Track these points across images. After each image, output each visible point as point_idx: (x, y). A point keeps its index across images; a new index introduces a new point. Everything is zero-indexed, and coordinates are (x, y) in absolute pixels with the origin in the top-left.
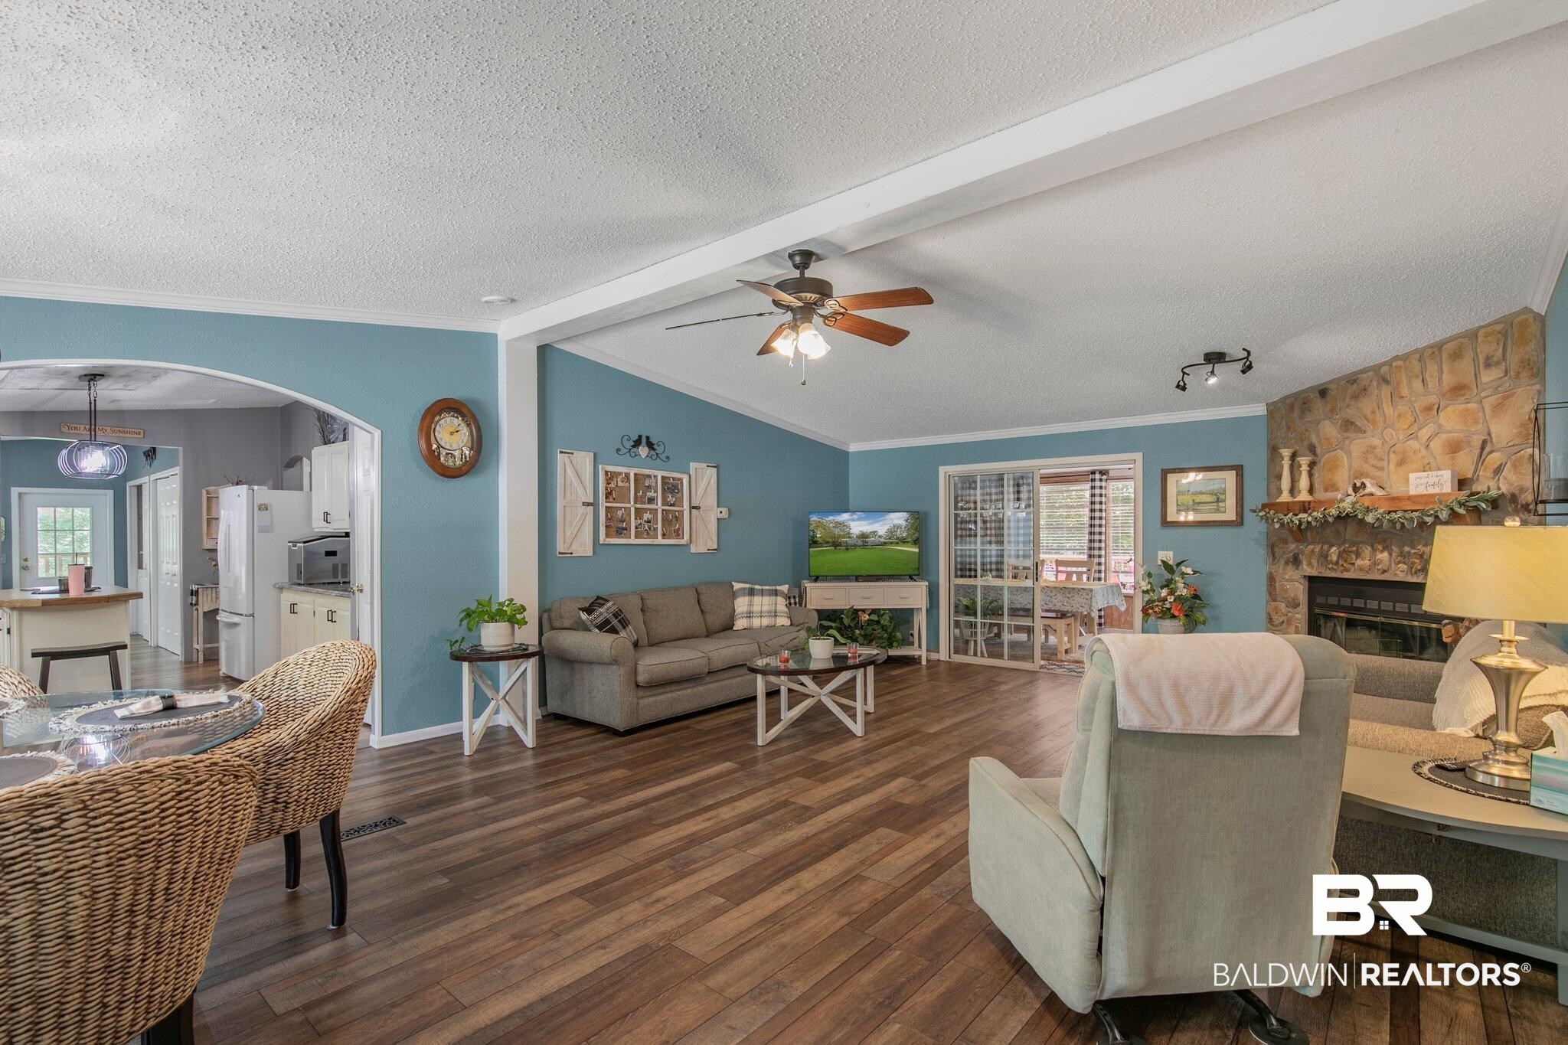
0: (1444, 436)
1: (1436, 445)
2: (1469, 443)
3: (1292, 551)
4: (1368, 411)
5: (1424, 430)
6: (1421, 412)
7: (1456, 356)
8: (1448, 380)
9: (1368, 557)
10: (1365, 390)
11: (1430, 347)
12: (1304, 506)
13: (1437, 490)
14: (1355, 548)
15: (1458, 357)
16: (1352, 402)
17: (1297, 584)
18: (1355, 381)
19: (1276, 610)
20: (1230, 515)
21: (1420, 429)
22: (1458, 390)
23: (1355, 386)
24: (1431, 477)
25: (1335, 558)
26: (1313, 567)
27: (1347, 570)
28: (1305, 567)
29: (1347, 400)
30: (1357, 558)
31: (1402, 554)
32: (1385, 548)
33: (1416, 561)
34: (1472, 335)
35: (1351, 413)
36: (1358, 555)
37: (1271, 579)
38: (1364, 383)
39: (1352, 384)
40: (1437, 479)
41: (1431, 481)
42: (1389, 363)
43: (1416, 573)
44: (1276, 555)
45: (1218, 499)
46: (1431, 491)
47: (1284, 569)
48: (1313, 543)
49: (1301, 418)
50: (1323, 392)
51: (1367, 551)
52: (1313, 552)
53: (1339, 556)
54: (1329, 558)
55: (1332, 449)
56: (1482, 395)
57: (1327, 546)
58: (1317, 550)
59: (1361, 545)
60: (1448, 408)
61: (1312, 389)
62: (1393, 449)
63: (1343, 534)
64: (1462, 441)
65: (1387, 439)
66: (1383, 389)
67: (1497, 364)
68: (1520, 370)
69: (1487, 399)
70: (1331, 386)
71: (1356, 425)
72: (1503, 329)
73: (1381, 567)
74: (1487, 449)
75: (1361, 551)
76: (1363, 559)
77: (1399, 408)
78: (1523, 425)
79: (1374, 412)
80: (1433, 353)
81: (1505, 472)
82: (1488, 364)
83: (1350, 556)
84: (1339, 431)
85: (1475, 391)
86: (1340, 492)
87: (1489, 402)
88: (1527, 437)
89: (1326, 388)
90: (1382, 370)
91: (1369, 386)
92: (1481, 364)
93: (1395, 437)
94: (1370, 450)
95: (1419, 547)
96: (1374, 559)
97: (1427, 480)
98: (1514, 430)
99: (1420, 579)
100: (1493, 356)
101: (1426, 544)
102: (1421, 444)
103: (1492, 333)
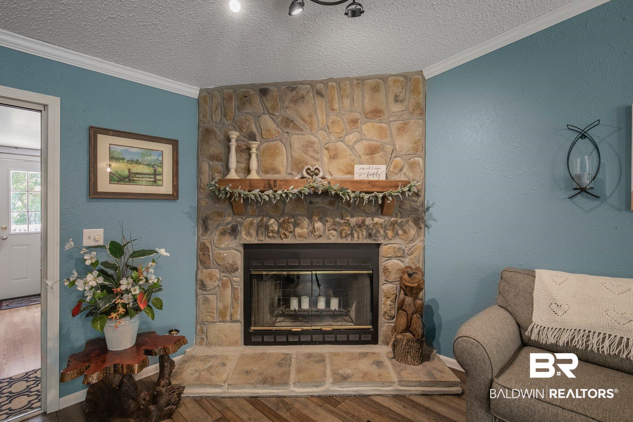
0: (365, 142)
1: (360, 148)
2: (383, 149)
3: (228, 223)
4: (305, 114)
5: (351, 136)
6: (348, 122)
7: (375, 89)
8: (369, 105)
9: (306, 226)
10: (303, 97)
11: (357, 79)
12: (269, 184)
13: (375, 178)
14: (293, 220)
15: (377, 91)
16: (292, 105)
17: (234, 251)
18: (294, 89)
19: (211, 277)
20: (166, 188)
21: (346, 135)
22: (376, 113)
23: (294, 93)
24: (372, 169)
25: (276, 228)
26: (251, 236)
27: (286, 237)
28: (244, 236)
29: (287, 103)
30: (294, 227)
31: (335, 223)
32: (320, 220)
33: (346, 228)
34: (384, 79)
35: (290, 113)
36: (296, 225)
37: (203, 249)
38: (302, 92)
39: (292, 91)
40: (375, 171)
41: (371, 171)
42: (325, 82)
43: (346, 237)
44: (210, 227)
45: (155, 171)
46: (371, 178)
47: (220, 240)
48: (252, 216)
49: (238, 108)
50: (264, 91)
51: (306, 222)
52: (251, 223)
53: (280, 225)
54: (271, 228)
55: (272, 139)
56: (391, 119)
57: (267, 218)
58: (256, 221)
59: (299, 218)
60: (368, 124)
61: (252, 86)
62: (327, 146)
63: (282, 209)
64: (379, 147)
65: (321, 138)
66: (319, 100)
67: (402, 101)
68: (416, 108)
69: (394, 122)
70: (272, 88)
71: (295, 123)
72: (405, 81)
73: (317, 233)
74: (394, 154)
75: (299, 222)
76: (302, 228)
77: (333, 117)
78: (415, 143)
79: (310, 116)
80: (359, 83)
81: (404, 170)
82: (396, 100)
83: (290, 226)
84: (278, 126)
85: (386, 116)
86: (283, 175)
87: (395, 125)
88: (417, 150)
89: (267, 89)
90: (320, 86)
91: (306, 95)
92: (391, 99)
93: (327, 137)
94: (310, 144)
95: (347, 218)
96: (311, 228)
97: (368, 171)
98: (410, 145)
99: (349, 241)
100: (399, 96)
101: (352, 216)
102: (348, 145)
103: (398, 81)
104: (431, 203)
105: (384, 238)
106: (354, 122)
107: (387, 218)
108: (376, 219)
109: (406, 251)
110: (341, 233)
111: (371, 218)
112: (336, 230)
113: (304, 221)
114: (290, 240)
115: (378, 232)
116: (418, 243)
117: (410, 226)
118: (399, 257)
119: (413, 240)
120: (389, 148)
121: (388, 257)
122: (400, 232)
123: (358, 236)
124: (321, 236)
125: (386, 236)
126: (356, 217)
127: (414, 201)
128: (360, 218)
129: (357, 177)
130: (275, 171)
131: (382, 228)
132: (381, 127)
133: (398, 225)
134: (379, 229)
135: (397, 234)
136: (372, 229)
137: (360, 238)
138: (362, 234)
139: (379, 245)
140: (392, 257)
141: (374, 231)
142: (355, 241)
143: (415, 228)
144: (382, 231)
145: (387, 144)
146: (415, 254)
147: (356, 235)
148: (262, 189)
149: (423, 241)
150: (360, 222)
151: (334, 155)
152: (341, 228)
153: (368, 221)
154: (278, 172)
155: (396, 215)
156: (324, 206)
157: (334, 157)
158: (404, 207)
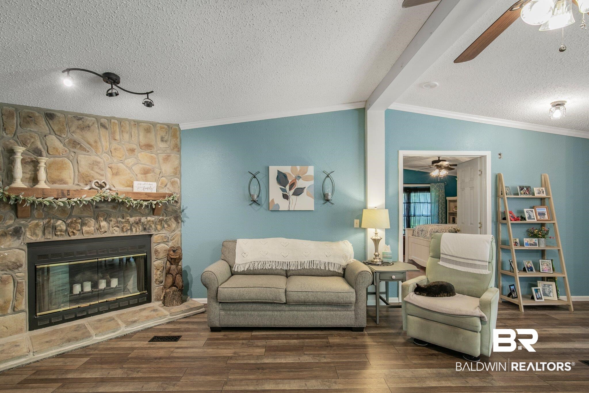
0: (140, 165)
1: (137, 169)
2: (153, 171)
3: (10, 226)
4: (92, 141)
5: (130, 160)
6: (127, 150)
7: (148, 130)
8: (143, 140)
9: (93, 225)
10: (89, 127)
11: (134, 121)
12: (62, 193)
14: (80, 221)
15: (149, 132)
16: (78, 131)
17: (17, 250)
18: (80, 119)
21: (126, 159)
22: (149, 146)
23: (80, 122)
24: (147, 184)
25: (64, 227)
26: (37, 235)
27: (73, 235)
29: (73, 128)
30: (82, 226)
31: (117, 222)
32: (105, 220)
33: (127, 225)
34: (154, 124)
35: (77, 137)
36: (83, 224)
38: (88, 122)
39: (78, 120)
40: (149, 186)
41: (146, 186)
42: (109, 119)
43: (127, 231)
46: (146, 191)
48: (38, 219)
49: (23, 126)
50: (50, 116)
51: (92, 222)
52: (37, 225)
53: (68, 225)
54: (59, 228)
55: (59, 156)
56: (158, 152)
57: (55, 220)
58: (42, 223)
59: (86, 219)
60: (142, 153)
61: (39, 110)
62: (110, 166)
63: (70, 212)
64: (150, 170)
65: (105, 159)
66: (103, 131)
67: (166, 141)
68: (175, 147)
69: (160, 154)
70: (59, 115)
71: (81, 146)
72: (168, 129)
73: (102, 230)
74: (161, 175)
75: (86, 222)
76: (89, 227)
77: (115, 145)
78: (175, 169)
79: (96, 142)
80: (135, 124)
81: (168, 186)
82: (162, 140)
83: (78, 226)
84: (64, 145)
85: (155, 149)
86: (70, 185)
87: (162, 156)
88: (176, 174)
89: (53, 114)
90: (103, 121)
91: (92, 125)
92: (159, 139)
93: (110, 159)
94: (95, 163)
95: (127, 218)
96: (97, 226)
97: (144, 186)
98: (172, 170)
99: (129, 234)
100: (164, 137)
101: (131, 217)
102: (127, 167)
103: (164, 128)
104: (185, 207)
105: (155, 231)
106: (132, 150)
107: (156, 217)
108: (149, 218)
109: (170, 238)
110: (123, 229)
111: (145, 218)
112: (118, 227)
113: (91, 221)
114: (78, 236)
115: (151, 226)
116: (177, 232)
117: (172, 222)
118: (165, 242)
119: (174, 231)
120: (157, 171)
121: (158, 243)
122: (166, 226)
123: (136, 230)
124: (106, 232)
125: (156, 229)
126: (134, 217)
127: (174, 206)
128: (137, 218)
129: (135, 190)
130: (62, 181)
131: (153, 223)
132: (152, 157)
133: (164, 222)
134: (151, 225)
135: (164, 227)
136: (146, 225)
137: (138, 231)
138: (139, 229)
139: (151, 235)
140: (160, 242)
141: (148, 226)
142: (134, 233)
143: (175, 223)
144: (153, 226)
145: (156, 168)
146: (176, 239)
147: (134, 230)
148: (56, 197)
149: (180, 231)
150: (137, 221)
151: (117, 173)
152: (123, 225)
153: (143, 219)
154: (65, 183)
155: (163, 215)
156: (108, 209)
157: (116, 174)
158: (168, 210)
